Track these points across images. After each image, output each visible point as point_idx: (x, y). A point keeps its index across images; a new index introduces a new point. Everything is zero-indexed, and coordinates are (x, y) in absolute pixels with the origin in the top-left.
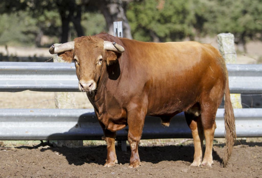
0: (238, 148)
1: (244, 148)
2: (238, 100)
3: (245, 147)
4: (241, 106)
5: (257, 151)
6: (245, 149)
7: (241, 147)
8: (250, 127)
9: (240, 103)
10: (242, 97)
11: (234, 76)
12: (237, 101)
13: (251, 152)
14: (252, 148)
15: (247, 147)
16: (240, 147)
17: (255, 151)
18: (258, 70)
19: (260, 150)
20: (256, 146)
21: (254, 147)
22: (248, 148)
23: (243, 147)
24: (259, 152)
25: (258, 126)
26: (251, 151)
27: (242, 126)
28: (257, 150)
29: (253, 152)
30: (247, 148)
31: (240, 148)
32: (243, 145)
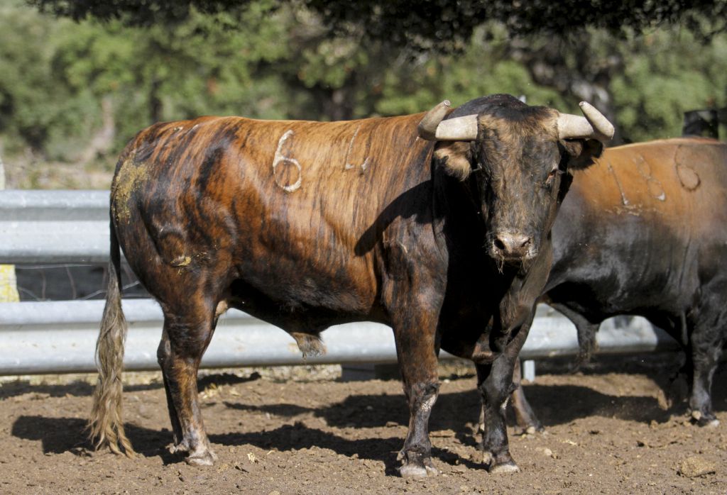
0: (24, 402)
1: (40, 401)
2: (9, 279)
3: (42, 399)
4: (17, 295)
5: (72, 408)
6: (44, 402)
7: (32, 399)
8: (54, 347)
9: (14, 286)
10: (18, 272)
11: (13, 219)
12: (7, 281)
13: (58, 410)
14: (59, 400)
15: (47, 397)
16: (28, 400)
17: (66, 407)
18: (74, 206)
19: (80, 405)
20: (68, 395)
21: (64, 398)
22: (49, 401)
23: (37, 398)
24: (77, 410)
25: (74, 345)
26: (57, 407)
27: (35, 345)
28: (72, 406)
29: (63, 410)
30: (46, 400)
31: (30, 402)
32: (37, 394)
